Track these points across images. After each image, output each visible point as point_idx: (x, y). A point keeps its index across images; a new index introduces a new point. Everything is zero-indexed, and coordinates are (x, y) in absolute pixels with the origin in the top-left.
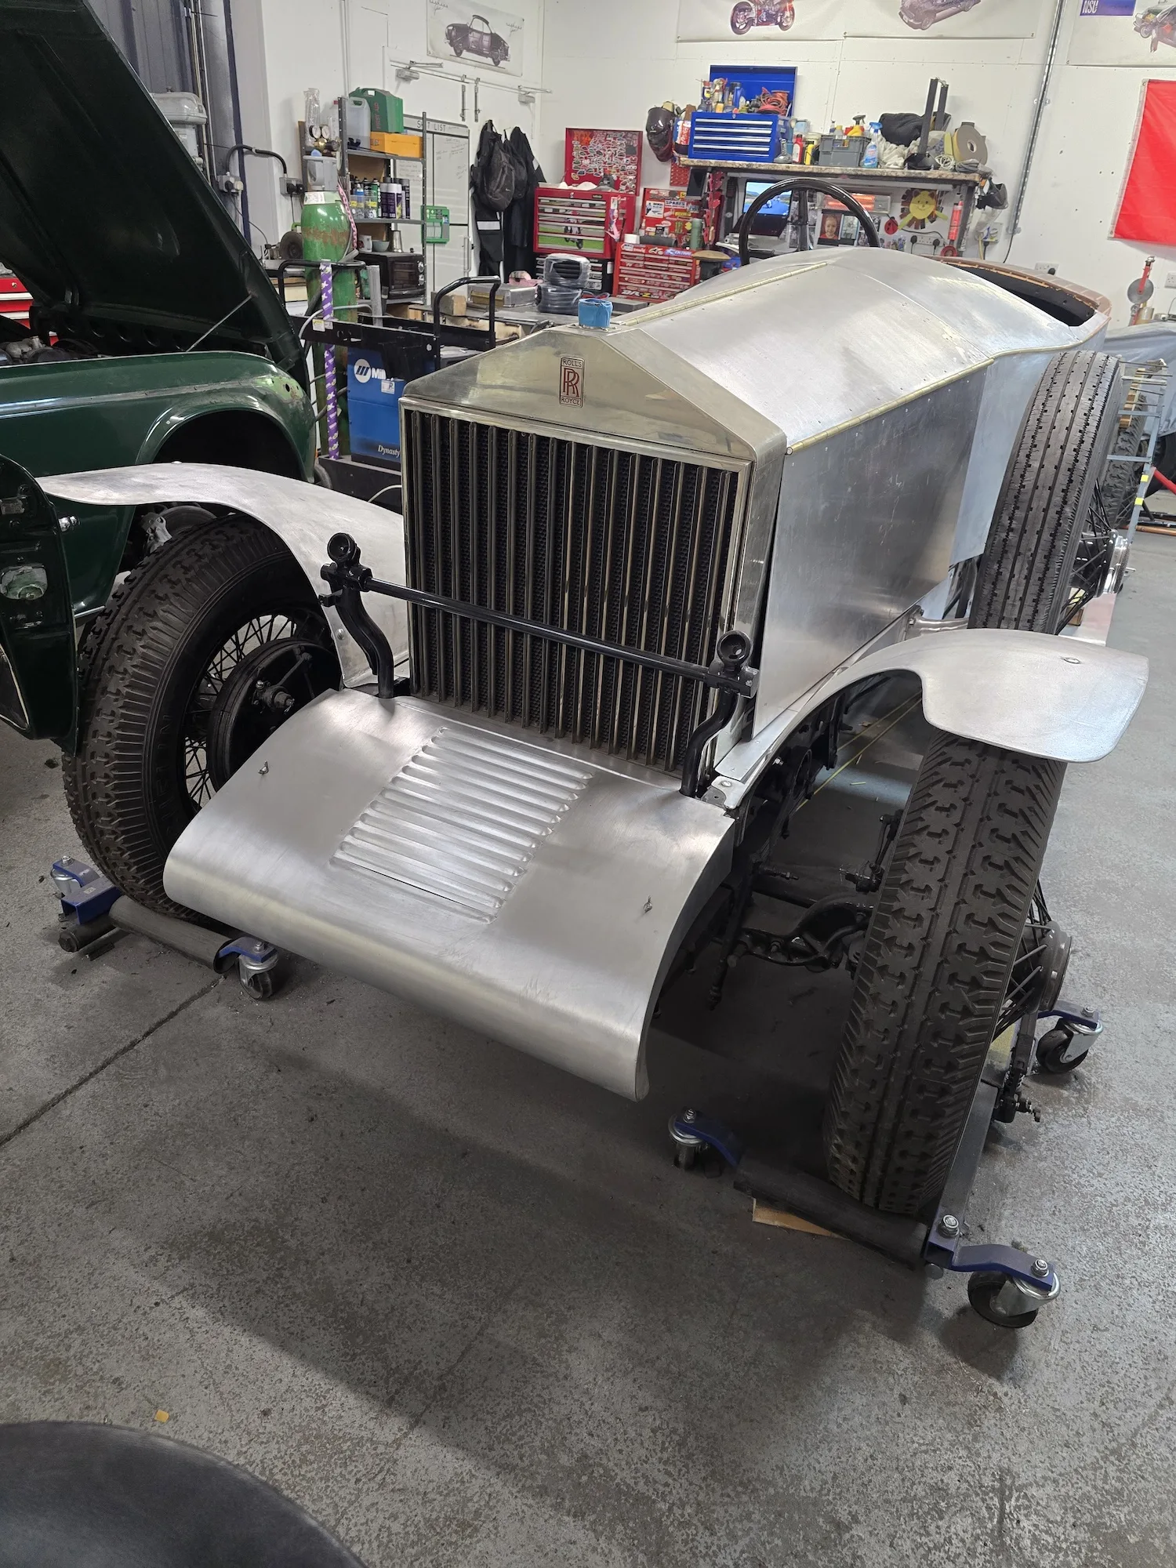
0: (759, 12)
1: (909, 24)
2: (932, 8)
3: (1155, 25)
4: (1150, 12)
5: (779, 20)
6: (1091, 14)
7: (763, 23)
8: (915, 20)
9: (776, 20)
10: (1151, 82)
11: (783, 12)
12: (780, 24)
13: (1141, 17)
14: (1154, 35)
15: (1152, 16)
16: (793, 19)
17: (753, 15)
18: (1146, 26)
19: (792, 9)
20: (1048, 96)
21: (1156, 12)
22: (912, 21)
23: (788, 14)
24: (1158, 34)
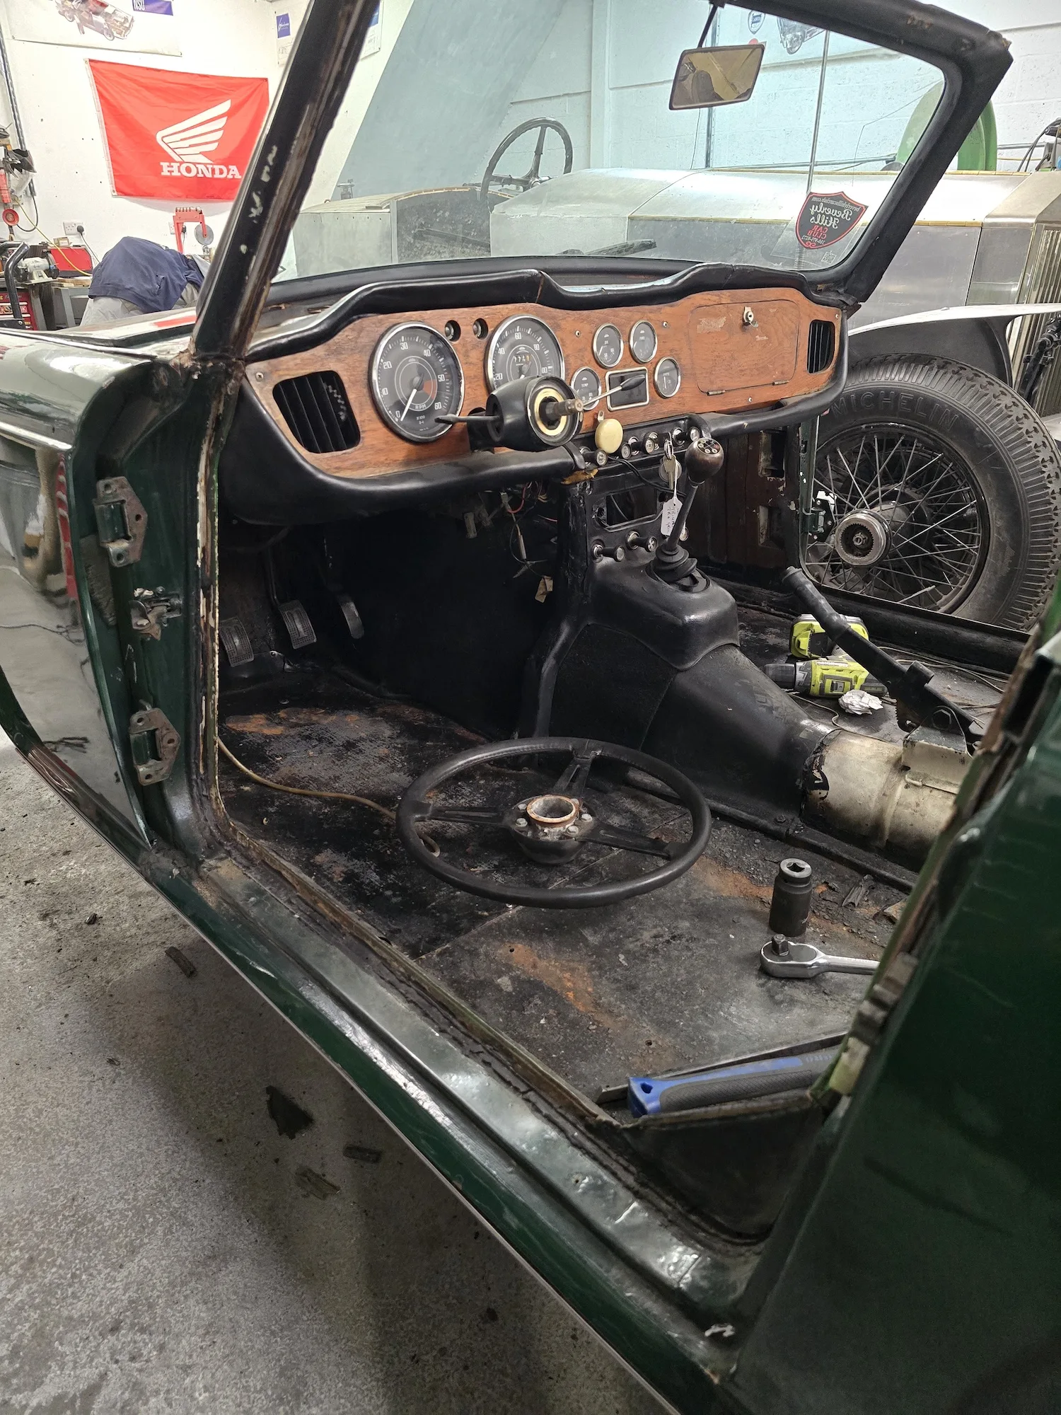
10: (91, 60)
13: (60, 3)
15: (69, 3)
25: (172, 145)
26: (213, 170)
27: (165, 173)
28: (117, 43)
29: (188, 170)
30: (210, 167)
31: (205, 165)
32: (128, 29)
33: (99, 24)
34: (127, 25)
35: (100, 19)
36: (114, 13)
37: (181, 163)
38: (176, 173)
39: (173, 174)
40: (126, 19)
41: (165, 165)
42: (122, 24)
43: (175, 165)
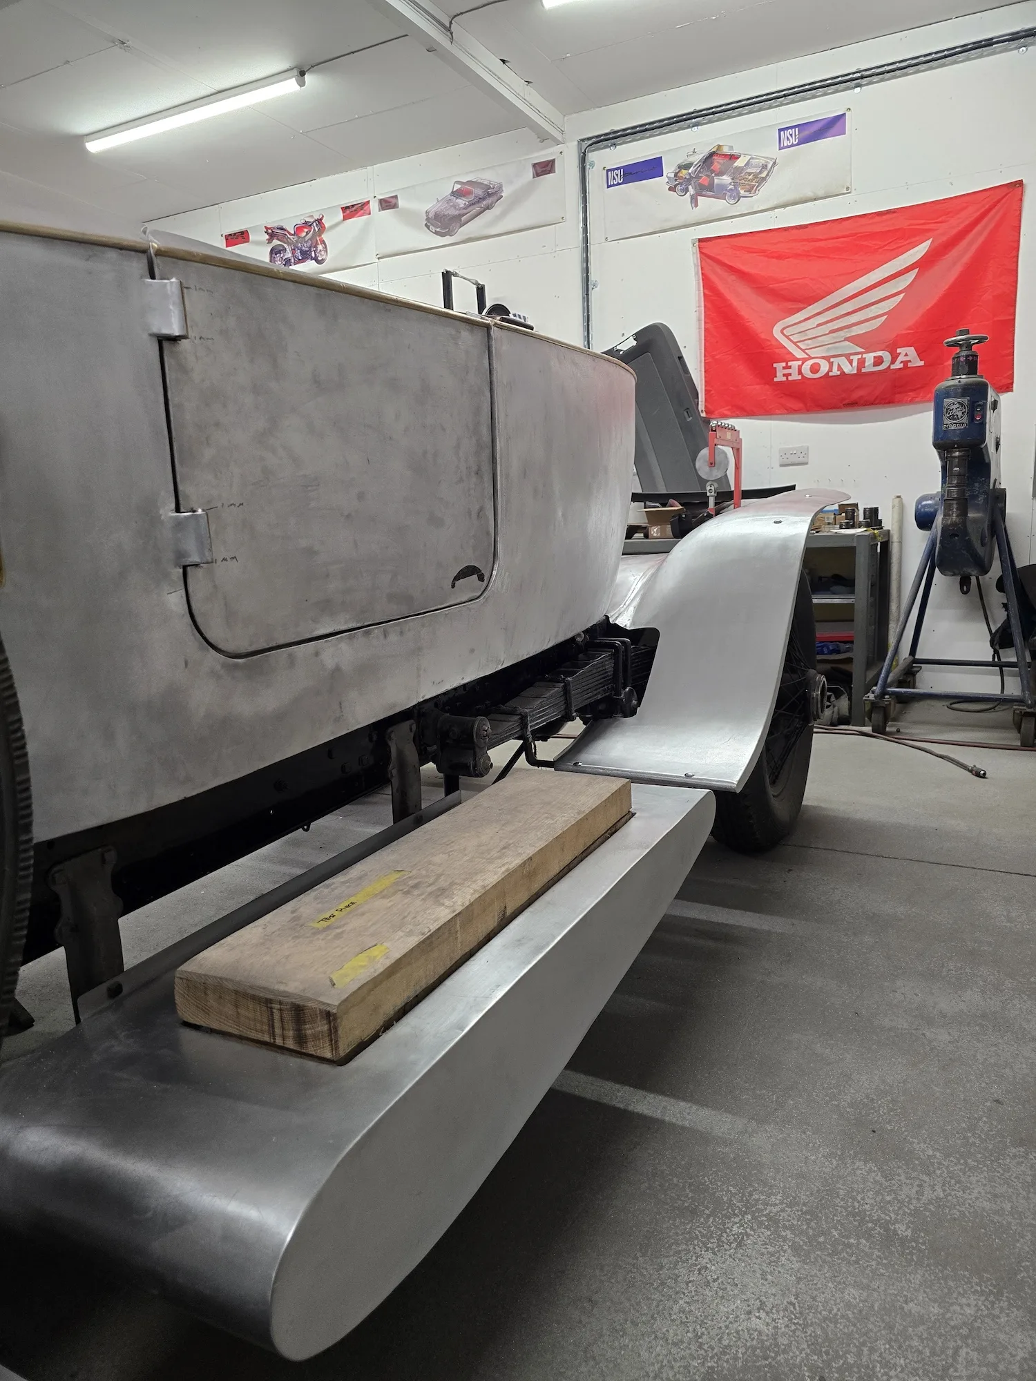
0: (293, 251)
1: (436, 233)
2: (457, 213)
3: (689, 181)
4: (681, 167)
5: (313, 255)
6: (618, 184)
7: (300, 261)
8: (444, 229)
9: (310, 255)
10: (700, 241)
11: (316, 247)
12: (316, 259)
13: (672, 175)
14: (691, 191)
15: (684, 172)
16: (326, 251)
17: (289, 255)
18: (680, 184)
19: (323, 242)
20: (593, 277)
21: (687, 166)
22: (438, 230)
23: (320, 247)
24: (695, 188)
25: (795, 338)
26: (862, 363)
27: (780, 378)
28: (744, 205)
29: (815, 368)
30: (855, 358)
31: (848, 356)
32: (764, 179)
33: (723, 187)
34: (764, 175)
35: (726, 179)
36: (748, 164)
37: (804, 360)
38: (795, 376)
39: (790, 378)
40: (764, 167)
41: (779, 366)
42: (756, 175)
43: (795, 364)
